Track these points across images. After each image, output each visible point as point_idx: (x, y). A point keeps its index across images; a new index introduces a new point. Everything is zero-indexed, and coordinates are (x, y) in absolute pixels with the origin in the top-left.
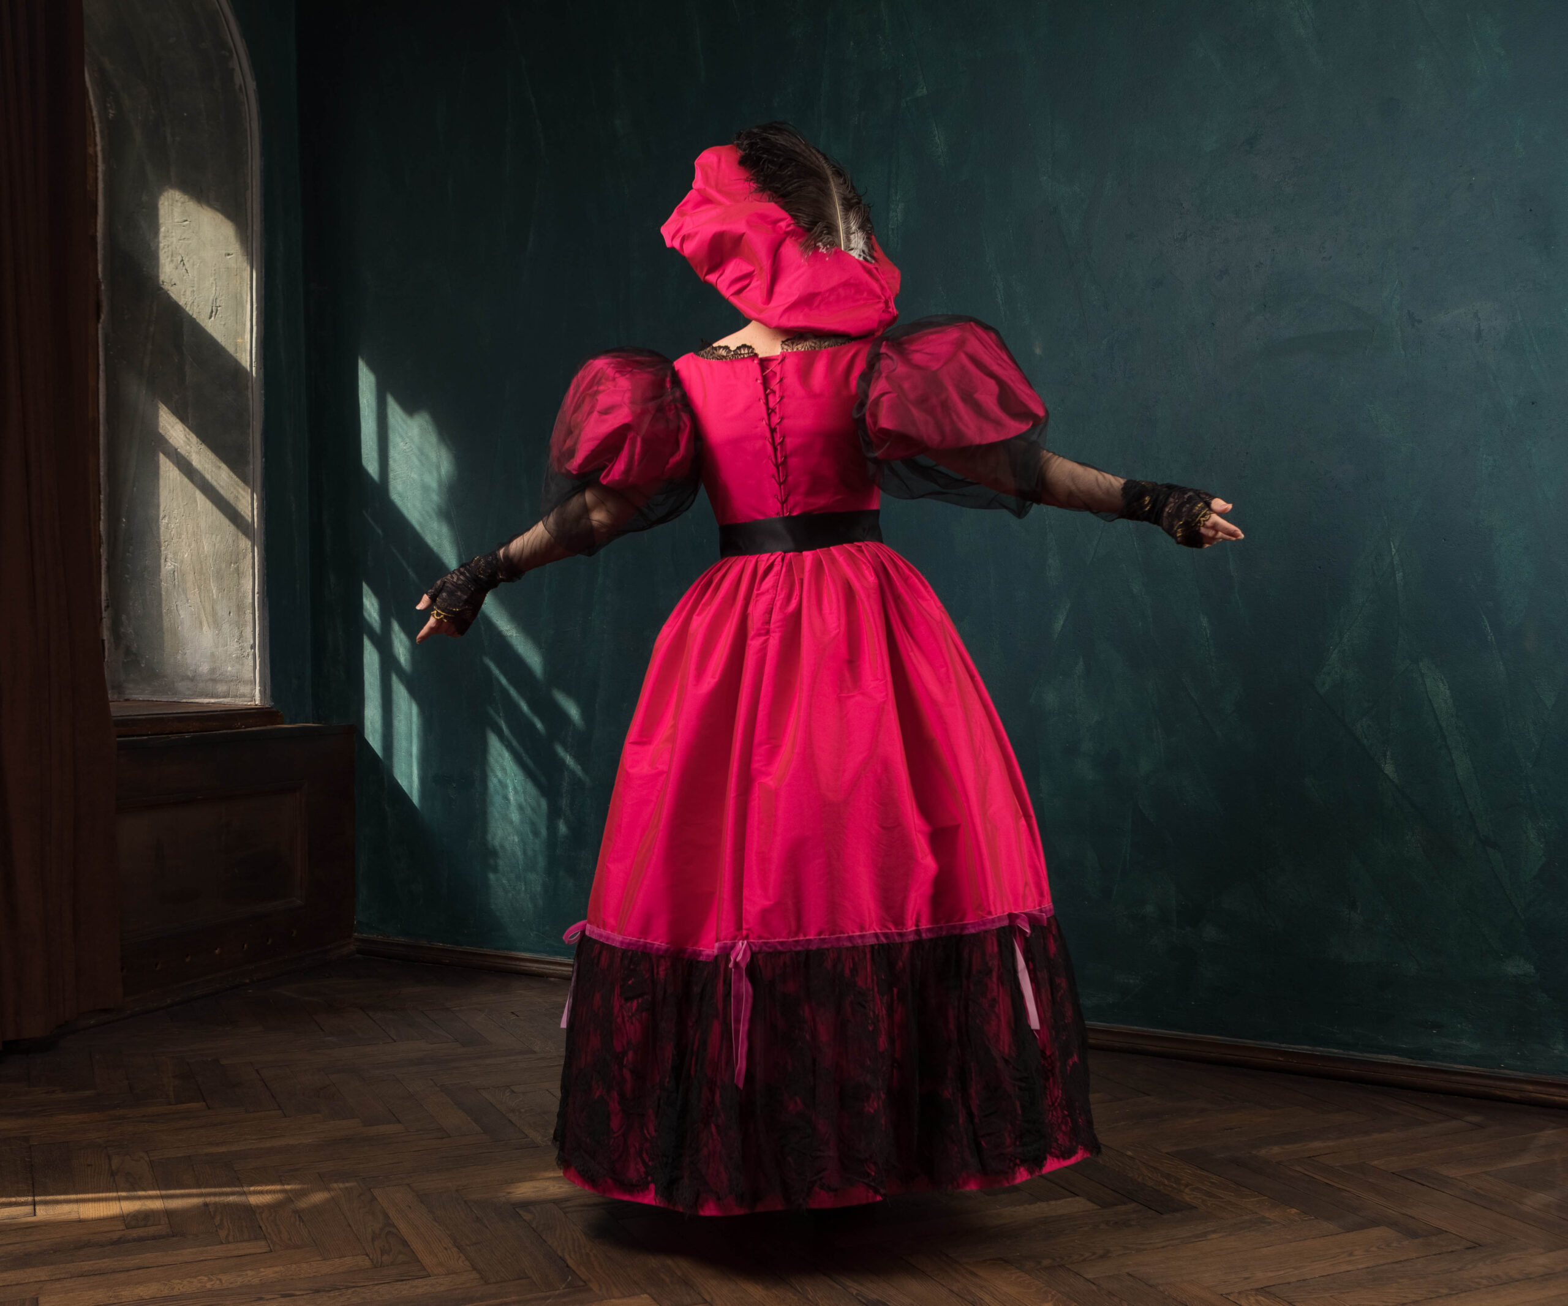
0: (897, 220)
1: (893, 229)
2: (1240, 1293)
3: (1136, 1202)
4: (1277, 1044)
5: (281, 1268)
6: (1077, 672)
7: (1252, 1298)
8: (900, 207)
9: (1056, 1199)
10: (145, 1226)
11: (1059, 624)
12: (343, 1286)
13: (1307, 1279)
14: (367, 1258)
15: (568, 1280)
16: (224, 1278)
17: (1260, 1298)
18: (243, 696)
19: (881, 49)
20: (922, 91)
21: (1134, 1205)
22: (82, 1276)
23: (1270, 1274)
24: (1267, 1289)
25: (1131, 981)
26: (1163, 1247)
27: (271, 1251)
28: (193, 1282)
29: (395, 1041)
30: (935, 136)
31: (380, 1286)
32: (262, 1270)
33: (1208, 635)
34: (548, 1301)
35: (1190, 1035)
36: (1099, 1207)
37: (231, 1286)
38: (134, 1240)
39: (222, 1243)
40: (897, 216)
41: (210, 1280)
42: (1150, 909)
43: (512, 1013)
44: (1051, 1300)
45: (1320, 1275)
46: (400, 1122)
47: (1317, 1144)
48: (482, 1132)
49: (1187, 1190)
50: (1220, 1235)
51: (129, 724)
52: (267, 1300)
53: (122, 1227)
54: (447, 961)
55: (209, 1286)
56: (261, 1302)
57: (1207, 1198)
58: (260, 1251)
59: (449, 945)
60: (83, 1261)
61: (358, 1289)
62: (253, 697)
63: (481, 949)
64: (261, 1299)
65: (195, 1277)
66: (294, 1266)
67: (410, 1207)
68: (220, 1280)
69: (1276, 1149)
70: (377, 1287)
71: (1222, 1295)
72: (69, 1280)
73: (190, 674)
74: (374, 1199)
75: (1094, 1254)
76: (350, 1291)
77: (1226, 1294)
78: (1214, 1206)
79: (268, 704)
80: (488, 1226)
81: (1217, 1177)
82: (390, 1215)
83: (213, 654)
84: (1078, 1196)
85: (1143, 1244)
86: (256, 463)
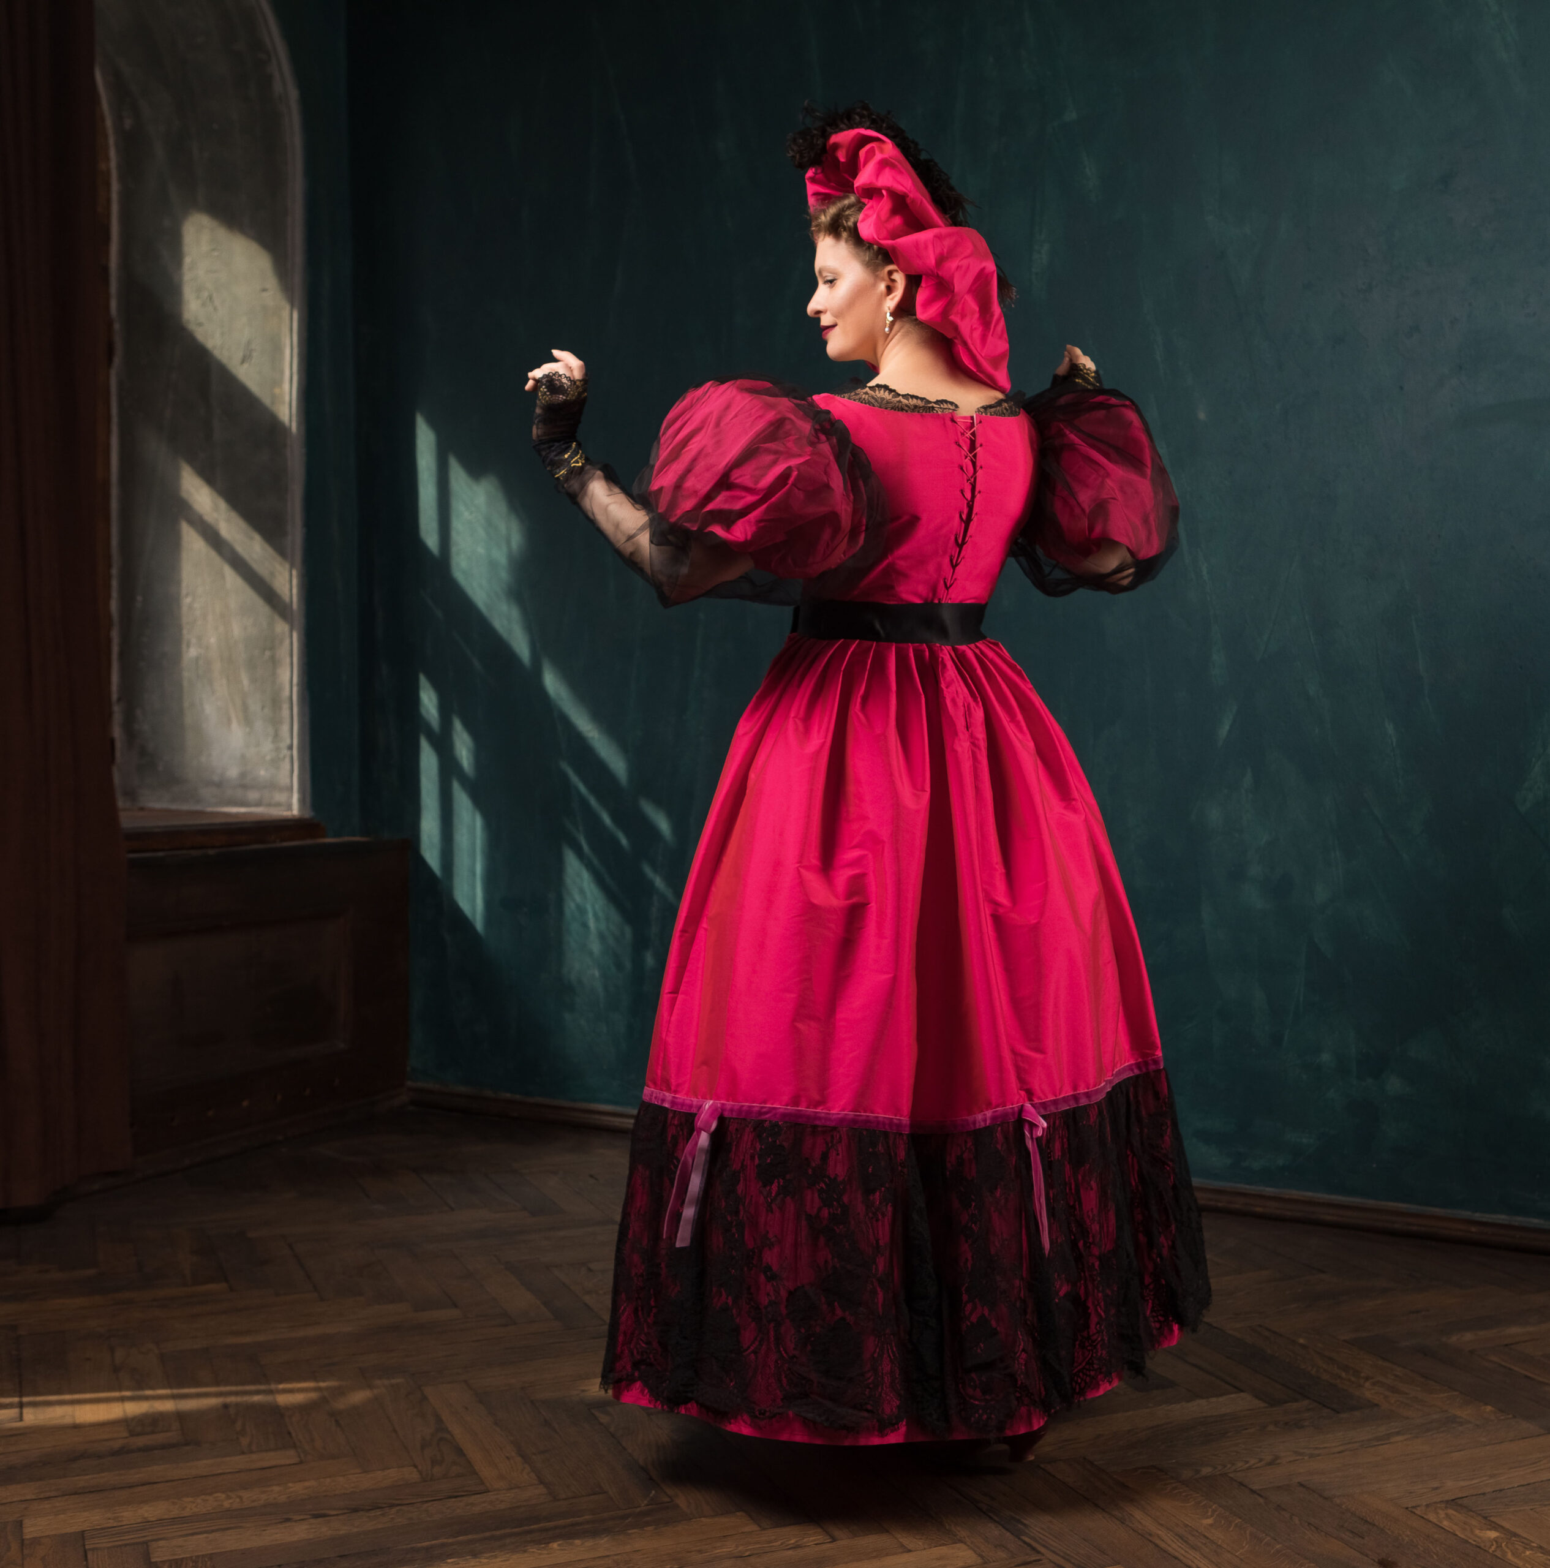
0: (1042, 263)
1: (1036, 274)
2: (1427, 1506)
3: (1308, 1398)
5: (312, 1483)
6: (1245, 785)
7: (1440, 1512)
9: (1217, 1396)
10: (153, 1432)
11: (1224, 730)
12: (385, 1503)
13: (1504, 1489)
14: (415, 1470)
15: (651, 1495)
16: (246, 1495)
17: (1451, 1512)
18: (278, 805)
20: (1070, 116)
21: (1306, 1402)
22: (75, 1494)
23: (1463, 1484)
24: (1460, 1502)
25: (1304, 1141)
26: (1339, 1452)
27: (301, 1462)
28: (207, 1500)
29: (453, 1210)
30: (1085, 168)
31: (429, 1504)
32: (290, 1485)
33: (1394, 744)
34: (627, 1521)
35: (1371, 1203)
36: (1266, 1405)
37: (253, 1504)
38: (140, 1450)
39: (243, 1453)
40: (1041, 258)
41: (229, 1498)
42: (1326, 1057)
44: (1212, 1516)
45: (1519, 1484)
46: (457, 1307)
47: (1514, 1330)
48: (553, 1318)
49: (1367, 1384)
50: (1406, 1437)
51: (142, 838)
52: (296, 1521)
53: (125, 1434)
55: (226, 1504)
56: (288, 1524)
57: (1390, 1394)
58: (288, 1462)
59: (518, 1096)
60: (78, 1476)
61: (403, 1508)
62: (289, 807)
63: (554, 1100)
64: (288, 1520)
65: (210, 1494)
66: (328, 1480)
67: (466, 1408)
68: (240, 1497)
69: (1468, 1336)
70: (426, 1505)
71: (1407, 1508)
72: (59, 1499)
73: (216, 778)
74: (424, 1398)
75: (1261, 1460)
76: (394, 1510)
77: (1413, 1507)
78: (1397, 1403)
79: (308, 814)
80: (558, 1431)
81: (1400, 1368)
82: (443, 1417)
83: (243, 757)
84: (1242, 1391)
85: (1316, 1448)
86: (296, 534)
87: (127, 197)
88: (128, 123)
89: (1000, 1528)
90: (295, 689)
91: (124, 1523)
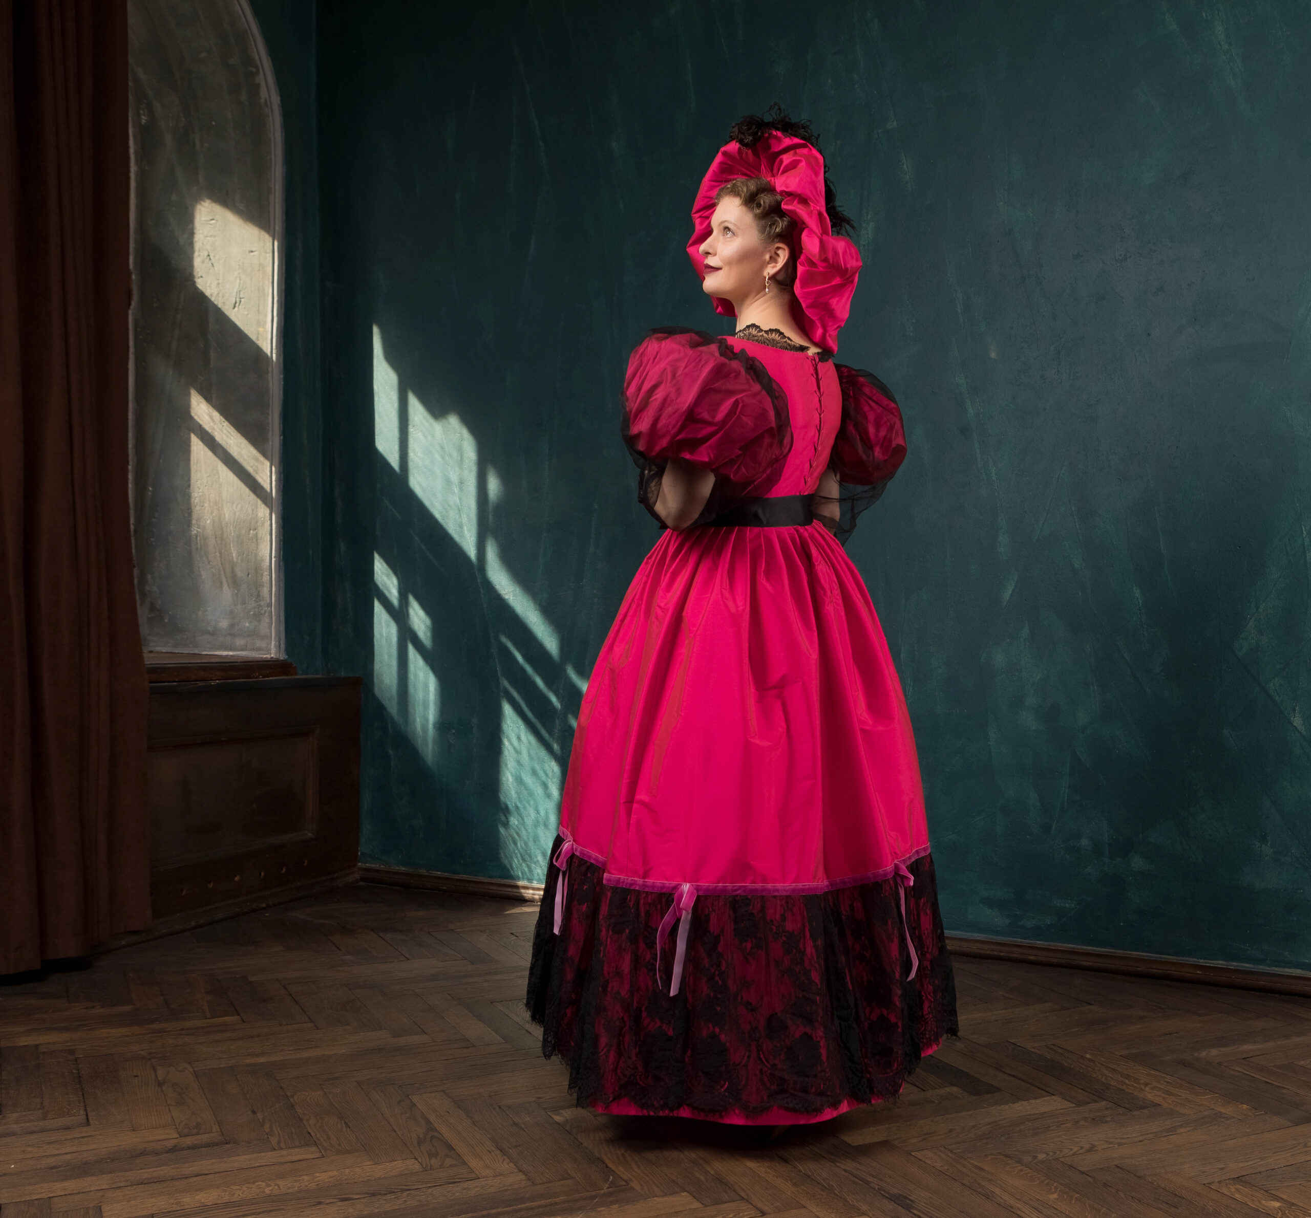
0: (868, 237)
1: (864, 245)
2: (1219, 1182)
3: (1107, 1100)
4: (1195, 960)
5: (335, 1173)
6: (1023, 635)
7: (1230, 1186)
8: (870, 226)
9: (1035, 1098)
10: (198, 1134)
11: (1007, 594)
12: (397, 1189)
13: (1274, 1169)
14: (417, 1161)
15: (610, 1180)
16: (282, 1183)
17: (1238, 1187)
18: (259, 649)
19: (856, 86)
20: (892, 125)
21: (1104, 1103)
22: (142, 1184)
23: (1241, 1165)
24: (1243, 1179)
25: (1067, 905)
26: (1140, 1141)
27: (323, 1156)
28: (251, 1188)
29: (408, 960)
30: (903, 165)
31: (433, 1189)
32: (318, 1175)
33: (1140, 605)
34: (595, 1201)
35: (1119, 952)
36: (1074, 1105)
37: (290, 1191)
38: (189, 1148)
39: (275, 1150)
40: (868, 234)
41: (269, 1186)
42: (1084, 842)
43: (511, 933)
44: (1056, 1192)
45: (1285, 1165)
46: (426, 1033)
47: (1247, 1047)
48: (504, 1042)
49: (1147, 1089)
50: (1188, 1129)
51: (158, 671)
52: (326, 1204)
53: (176, 1136)
54: (445, 888)
55: (267, 1191)
56: (321, 1206)
57: (1168, 1096)
58: (311, 1156)
59: (446, 874)
60: (141, 1169)
61: (412, 1192)
62: (268, 651)
63: (476, 877)
64: (320, 1203)
65: (253, 1183)
66: (347, 1171)
67: (449, 1113)
68: (278, 1185)
69: (1214, 1052)
70: (430, 1190)
71: (1204, 1184)
72: (129, 1188)
73: (210, 629)
74: (413, 1105)
75: (1082, 1148)
76: (405, 1194)
77: (1209, 1184)
78: (1174, 1103)
79: (282, 656)
80: (526, 1130)
81: (1170, 1076)
82: (431, 1120)
83: (232, 612)
84: (1054, 1095)
85: (1123, 1138)
86: (275, 440)
87: (143, 176)
88: (144, 119)
89: (893, 1203)
90: (273, 560)
91: (186, 1207)
